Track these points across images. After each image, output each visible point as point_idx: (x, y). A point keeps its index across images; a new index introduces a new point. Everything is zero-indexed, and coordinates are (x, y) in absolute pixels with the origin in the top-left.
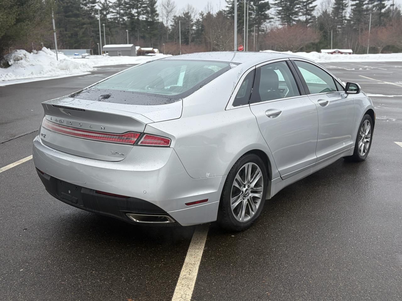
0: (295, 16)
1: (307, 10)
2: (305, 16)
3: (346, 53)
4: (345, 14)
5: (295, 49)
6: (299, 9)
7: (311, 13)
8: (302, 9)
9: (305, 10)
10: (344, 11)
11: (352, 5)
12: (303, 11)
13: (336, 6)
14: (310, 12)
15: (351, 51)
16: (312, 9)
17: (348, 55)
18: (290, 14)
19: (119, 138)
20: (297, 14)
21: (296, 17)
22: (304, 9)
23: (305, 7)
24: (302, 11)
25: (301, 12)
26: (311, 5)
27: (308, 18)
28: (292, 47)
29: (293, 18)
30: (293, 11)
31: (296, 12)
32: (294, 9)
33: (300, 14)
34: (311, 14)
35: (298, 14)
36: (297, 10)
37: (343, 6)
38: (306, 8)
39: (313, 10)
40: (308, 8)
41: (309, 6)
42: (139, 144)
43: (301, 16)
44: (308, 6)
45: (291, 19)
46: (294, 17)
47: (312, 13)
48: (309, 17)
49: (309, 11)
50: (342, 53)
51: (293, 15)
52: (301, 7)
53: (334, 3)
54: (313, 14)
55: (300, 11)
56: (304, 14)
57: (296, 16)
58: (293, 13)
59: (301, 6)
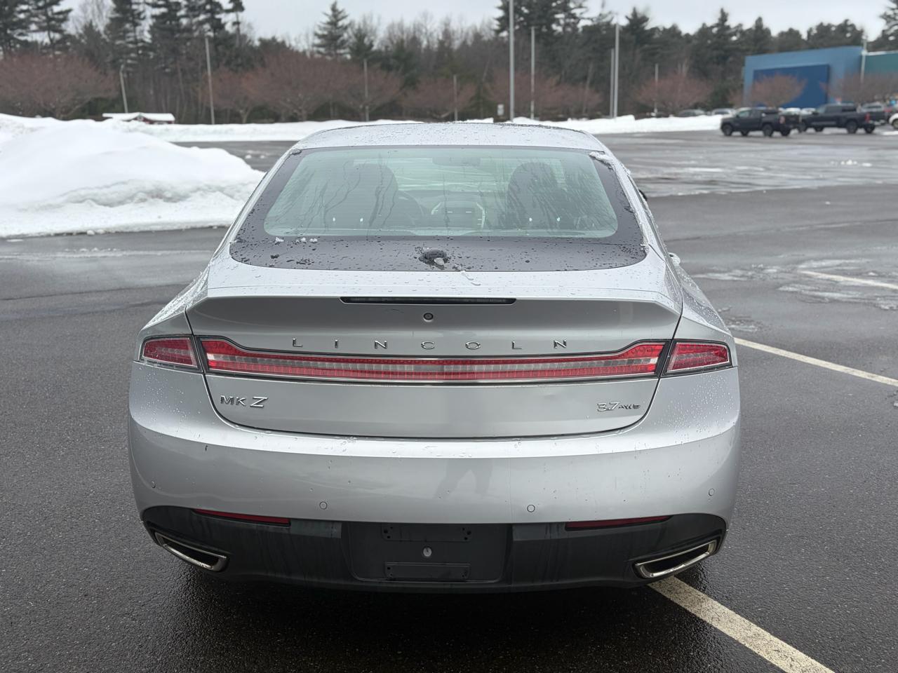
0: (20, 31)
1: (49, 19)
2: (46, 33)
3: (160, 122)
4: (140, 35)
5: (62, 113)
6: (28, 14)
7: (60, 26)
8: (36, 16)
9: (44, 18)
10: (138, 28)
11: (153, 17)
12: (40, 20)
13: (117, 15)
14: (57, 24)
15: (170, 117)
16: (61, 16)
17: (166, 126)
18: (6, 26)
19: (605, 364)
20: (26, 28)
21: (21, 34)
22: (40, 16)
23: (43, 11)
24: (36, 19)
25: (36, 23)
26: (56, 9)
27: (54, 37)
28: (54, 107)
29: (15, 36)
30: (15, 20)
31: (21, 21)
32: (16, 14)
33: (33, 27)
34: (59, 28)
35: (29, 28)
36: (22, 16)
37: (133, 15)
38: (46, 14)
39: (65, 19)
40: (50, 13)
41: (52, 10)
42: (670, 371)
43: (34, 31)
44: (48, 9)
45: (11, 38)
46: (17, 33)
47: (63, 26)
48: (57, 36)
49: (53, 22)
50: (152, 122)
51: (15, 27)
52: (33, 12)
53: (112, 9)
54: (65, 30)
55: (32, 19)
56: (41, 29)
57: (24, 31)
58: (15, 24)
59: (30, 8)
